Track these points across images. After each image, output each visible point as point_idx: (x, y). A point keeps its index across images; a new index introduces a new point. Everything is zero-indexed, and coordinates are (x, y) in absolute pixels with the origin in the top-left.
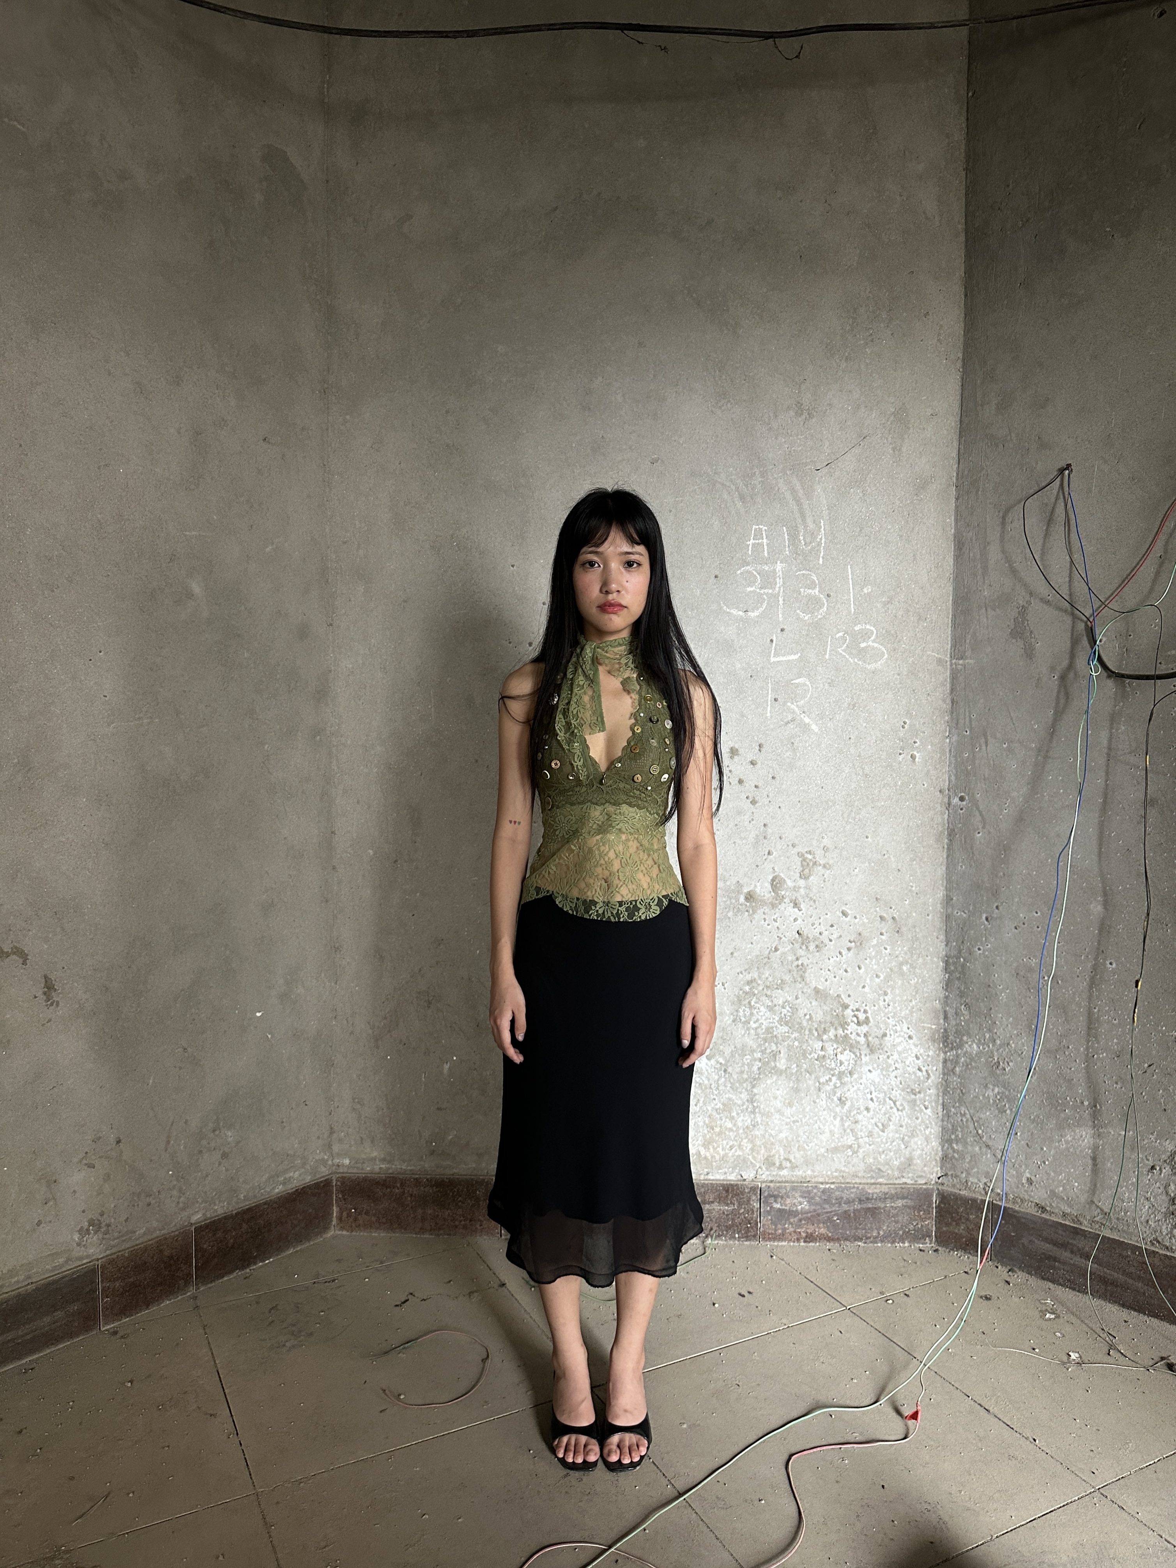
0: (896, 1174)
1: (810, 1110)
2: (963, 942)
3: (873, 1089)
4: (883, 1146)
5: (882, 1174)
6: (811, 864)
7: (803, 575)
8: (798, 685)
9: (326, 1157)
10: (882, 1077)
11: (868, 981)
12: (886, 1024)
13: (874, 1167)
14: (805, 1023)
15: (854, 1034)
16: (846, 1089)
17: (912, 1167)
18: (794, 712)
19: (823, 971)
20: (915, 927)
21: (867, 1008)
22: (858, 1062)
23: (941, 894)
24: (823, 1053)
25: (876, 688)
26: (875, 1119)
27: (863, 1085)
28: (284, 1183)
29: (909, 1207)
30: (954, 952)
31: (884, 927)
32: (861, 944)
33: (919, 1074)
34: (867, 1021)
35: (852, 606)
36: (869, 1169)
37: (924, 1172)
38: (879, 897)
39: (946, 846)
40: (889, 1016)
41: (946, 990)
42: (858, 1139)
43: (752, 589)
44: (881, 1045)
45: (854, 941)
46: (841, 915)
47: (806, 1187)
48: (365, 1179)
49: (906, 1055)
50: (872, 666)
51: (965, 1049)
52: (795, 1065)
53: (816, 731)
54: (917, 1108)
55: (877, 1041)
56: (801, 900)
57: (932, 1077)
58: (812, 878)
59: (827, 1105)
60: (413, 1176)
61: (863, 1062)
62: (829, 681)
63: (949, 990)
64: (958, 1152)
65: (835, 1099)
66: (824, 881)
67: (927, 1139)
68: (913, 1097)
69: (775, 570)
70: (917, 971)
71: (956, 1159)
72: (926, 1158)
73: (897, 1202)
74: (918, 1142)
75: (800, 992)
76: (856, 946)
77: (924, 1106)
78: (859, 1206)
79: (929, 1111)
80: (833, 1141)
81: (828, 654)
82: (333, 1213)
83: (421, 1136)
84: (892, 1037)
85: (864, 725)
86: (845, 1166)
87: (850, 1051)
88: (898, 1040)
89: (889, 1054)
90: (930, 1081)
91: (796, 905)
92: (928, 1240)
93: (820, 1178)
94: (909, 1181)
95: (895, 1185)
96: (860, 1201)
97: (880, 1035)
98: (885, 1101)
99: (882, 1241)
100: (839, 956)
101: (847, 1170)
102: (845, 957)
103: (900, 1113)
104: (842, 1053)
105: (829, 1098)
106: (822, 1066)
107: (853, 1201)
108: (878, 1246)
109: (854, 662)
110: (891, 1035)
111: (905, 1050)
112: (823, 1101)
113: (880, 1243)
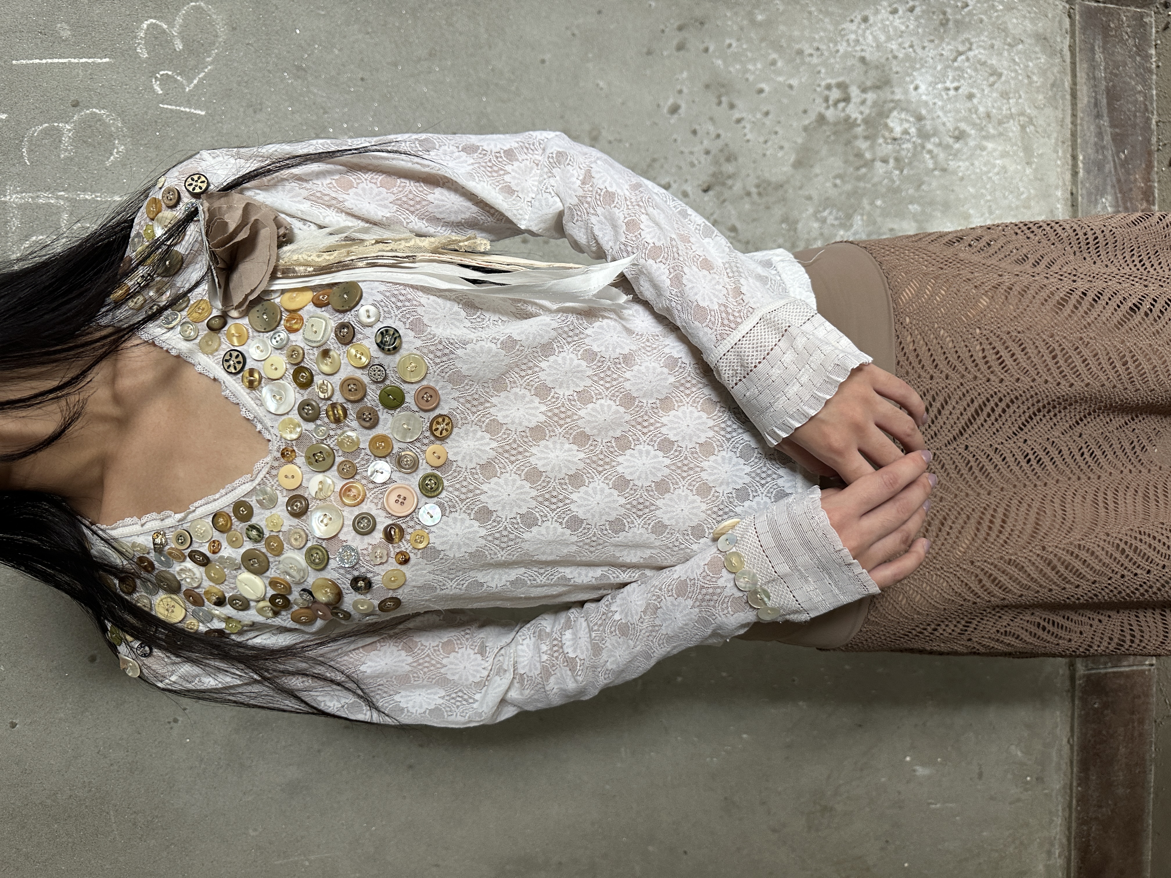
0: (1057, 60)
1: (974, 186)
3: (940, 86)
4: (1020, 78)
5: (1058, 82)
7: (30, 151)
10: (923, 70)
11: (781, 79)
12: (846, 55)
13: (1050, 93)
14: (848, 187)
15: (862, 108)
16: (941, 128)
17: (1048, 35)
19: (768, 153)
21: (823, 84)
22: (904, 105)
24: (892, 161)
26: (985, 87)
27: (936, 100)
29: (1105, 42)
31: (695, 45)
32: (723, 86)
33: (918, 10)
34: (842, 86)
35: (97, 60)
36: (1052, 101)
37: (1054, 17)
40: (833, 50)
42: (1011, 114)
44: (877, 67)
45: (719, 97)
46: (676, 116)
47: (1083, 198)
49: (891, 29)
52: (910, 207)
54: (967, 20)
55: (873, 73)
59: (967, 159)
61: (903, 98)
62: (250, 110)
65: (957, 146)
68: (951, 24)
69: (20, 207)
72: (1035, 13)
73: (1099, 60)
74: (1013, 23)
75: (801, 192)
76: (727, 94)
77: (963, 8)
78: (1106, 118)
80: (1015, 153)
83: (1019, 800)
84: (865, 48)
85: (336, 52)
86: (1049, 137)
87: (888, 117)
88: (870, 39)
89: (890, 56)
92: (1146, 20)
93: (1068, 176)
94: (1067, 42)
95: (1073, 63)
96: (1098, 116)
97: (863, 68)
98: (958, 69)
99: (1151, 88)
100: (743, 123)
101: (1055, 135)
102: (744, 115)
103: (974, 46)
104: (891, 131)
105: (956, 155)
106: (910, 163)
107: (1099, 127)
108: (1157, 95)
109: (211, 63)
110: (862, 50)
111: (884, 29)
112: (961, 166)
113: (1154, 92)
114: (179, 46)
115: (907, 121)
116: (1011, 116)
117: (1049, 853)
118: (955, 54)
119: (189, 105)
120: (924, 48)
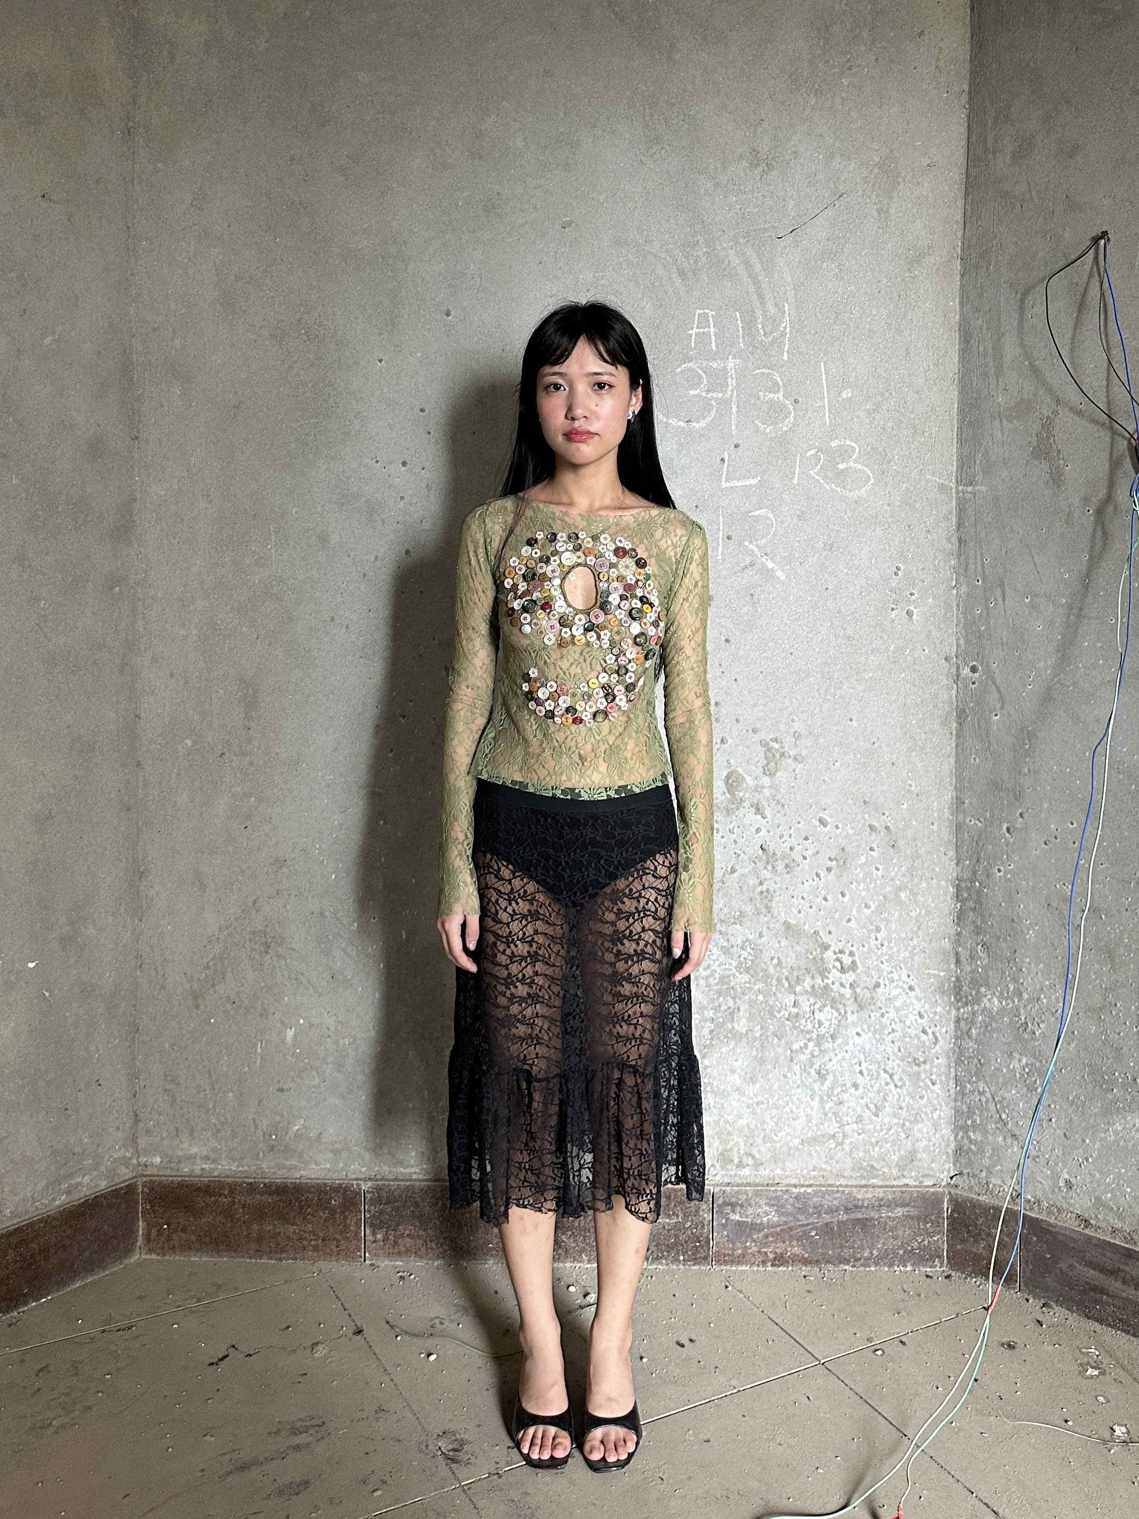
0: (895, 1172)
1: (779, 1087)
2: (978, 860)
3: (862, 1057)
4: (876, 1135)
5: (875, 1172)
6: (778, 756)
7: (763, 374)
8: (757, 519)
9: (128, 1155)
10: (874, 1042)
11: (854, 912)
12: (879, 970)
13: (865, 1164)
14: (771, 970)
15: (837, 984)
16: (827, 1058)
17: (915, 1163)
18: (753, 554)
19: (795, 900)
20: (915, 839)
21: (854, 949)
22: (843, 1022)
23: (949, 795)
24: (796, 1010)
25: (861, 523)
26: (865, 1099)
27: (850, 1053)
28: (69, 1192)
29: (912, 1218)
30: (967, 874)
31: (875, 840)
32: (844, 862)
33: (924, 1037)
34: (853, 966)
35: (827, 415)
36: (858, 1167)
37: (932, 1169)
38: (867, 800)
39: (954, 732)
40: (883, 959)
41: (958, 924)
42: (843, 1125)
43: (696, 392)
44: (873, 998)
45: (836, 859)
46: (818, 823)
47: (773, 1191)
48: (181, 1185)
49: (906, 1012)
50: (854, 494)
51: (983, 1005)
52: (759, 1027)
53: (783, 578)
54: (921, 1084)
55: (867, 994)
56: (765, 804)
57: (941, 1042)
58: (779, 774)
59: (802, 1081)
60: (246, 1180)
61: (849, 1022)
62: (799, 513)
63: (961, 924)
64: (976, 1143)
65: (813, 1072)
66: (796, 779)
67: (935, 1126)
68: (916, 1068)
69: (725, 368)
70: (920, 898)
71: (973, 1152)
72: (934, 1151)
73: (896, 1211)
74: (923, 1129)
75: (765, 928)
76: (838, 865)
77: (931, 1080)
78: (845, 1217)
79: (937, 1088)
80: (810, 1129)
81: (796, 479)
82: (138, 1230)
83: (256, 1127)
84: (888, 987)
85: (846, 570)
86: (826, 1162)
87: (832, 1007)
88: (895, 992)
89: (883, 1010)
90: (937, 1047)
91: (758, 810)
92: (937, 1262)
93: (793, 1179)
94: (911, 1182)
95: (893, 1187)
96: (847, 1209)
97: (871, 986)
98: (878, 1075)
99: (876, 1265)
100: (816, 880)
101: (829, 1168)
102: (823, 880)
103: (899, 1091)
104: (821, 1010)
105: (805, 1071)
107: (837, 1210)
108: (870, 1272)
109: (831, 487)
110: (885, 985)
111: (905, 1006)
112: (796, 1076)
113: (872, 1268)
114: (841, 466)
117: (207, 1158)
118: (890, 1071)
119: (801, 473)
120: (893, 1042)
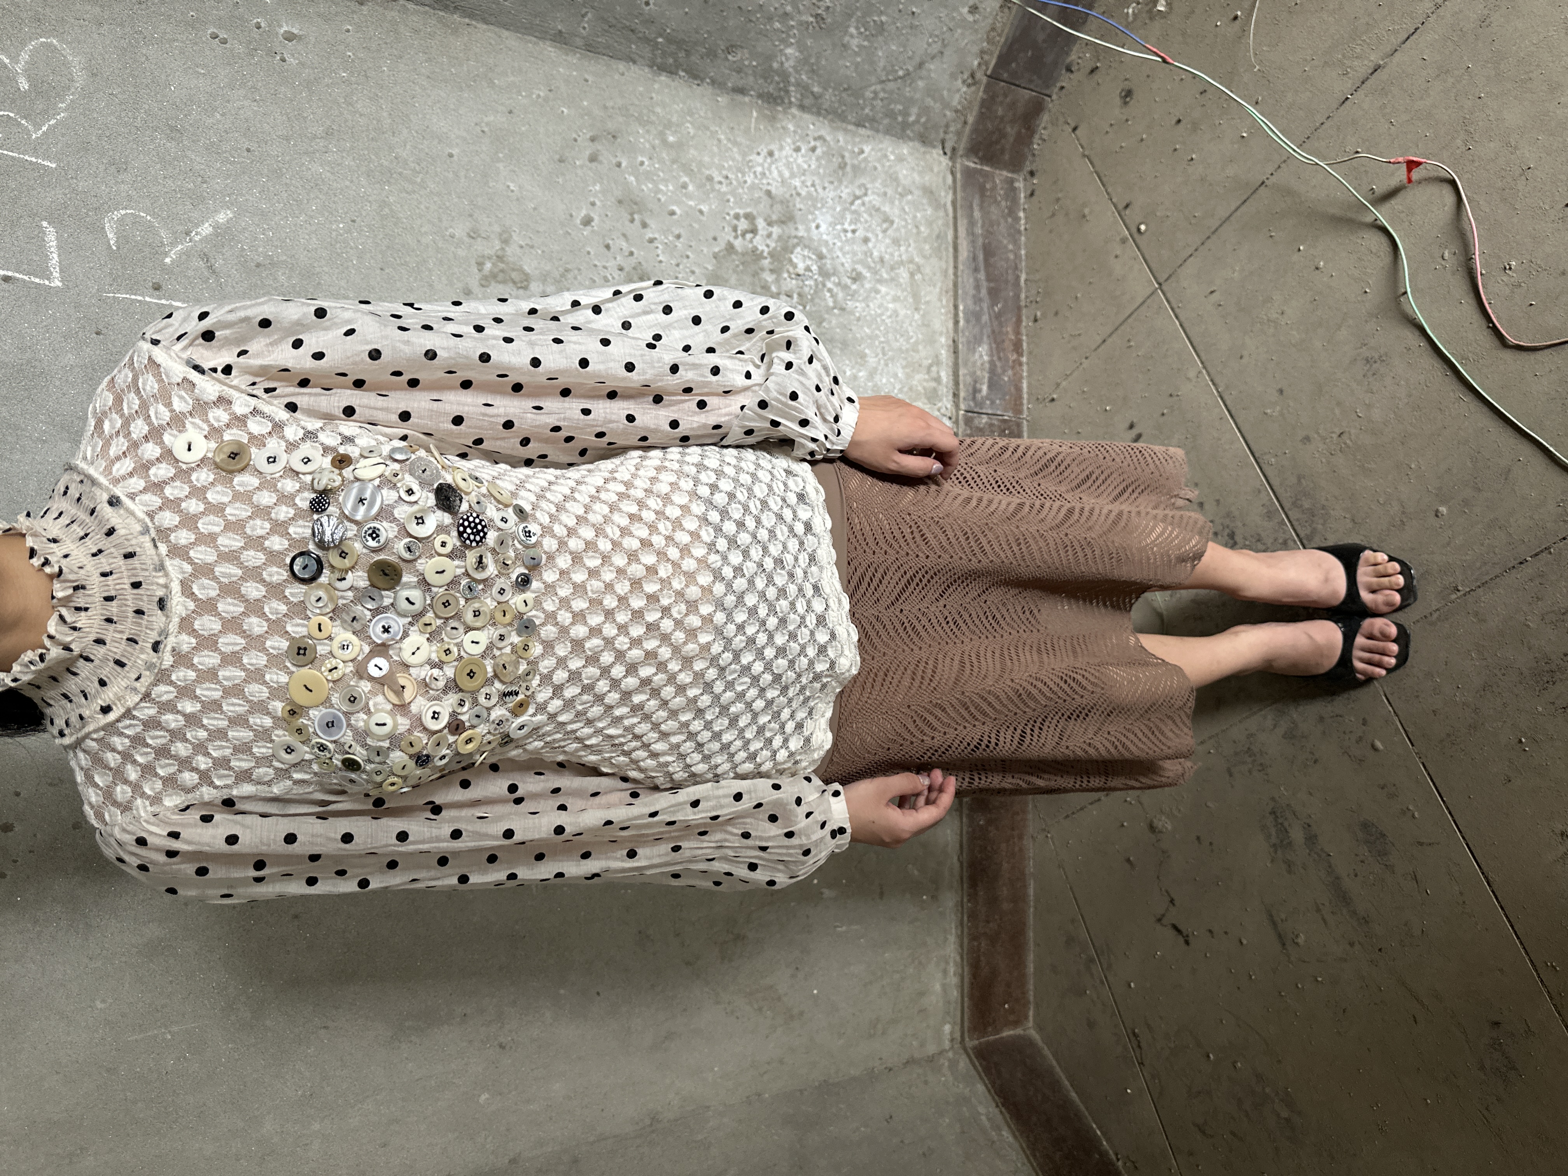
0: (941, 213)
1: (869, 327)
2: (632, 31)
3: (839, 227)
4: (909, 227)
5: (942, 234)
8: (123, 238)
9: (946, 1064)
10: (824, 210)
11: (691, 203)
12: (753, 187)
13: (935, 244)
15: (768, 242)
16: (841, 269)
17: (934, 190)
18: (187, 254)
20: (605, 107)
21: (732, 213)
22: (807, 242)
23: (550, 50)
24: (795, 296)
25: (132, 77)
26: (878, 232)
27: (836, 241)
28: (998, 1129)
29: (982, 202)
30: (647, 51)
31: (608, 158)
32: (636, 204)
33: (819, 151)
34: (749, 217)
36: (937, 251)
37: (939, 173)
38: (557, 157)
39: (467, 20)
40: (742, 180)
41: (702, 80)
44: (782, 202)
45: (632, 214)
46: (589, 228)
48: (972, 997)
49: (794, 166)
50: (79, 75)
51: (791, 70)
53: (230, 214)
54: (863, 165)
55: (778, 207)
57: (823, 132)
59: (863, 300)
60: (965, 921)
61: (805, 235)
62: (113, 169)
63: (702, 75)
64: (919, 116)
65: (854, 287)
66: (532, 247)
67: (900, 159)
68: (848, 169)
70: (674, 119)
71: (928, 120)
72: (922, 166)
73: (977, 217)
74: (903, 172)
76: (640, 212)
77: (859, 153)
78: (982, 272)
79: (867, 149)
80: (905, 299)
81: (46, 163)
82: (1010, 1036)
83: (916, 920)
84: (771, 181)
85: (217, 115)
86: (934, 286)
87: (792, 253)
88: (775, 173)
89: (794, 192)
90: (828, 138)
92: (1017, 185)
93: (951, 325)
94: (950, 197)
95: (955, 218)
96: (976, 270)
97: (770, 201)
98: (855, 212)
99: (1019, 248)
100: (656, 244)
101: (939, 285)
102: (657, 236)
103: (869, 192)
104: (795, 266)
105: (853, 295)
106: (812, 300)
107: (977, 280)
108: (1026, 255)
109: (66, 110)
110: (768, 184)
111: (788, 165)
112: (857, 306)
113: (1023, 252)
114: (24, 84)
115: (810, 258)
116: (902, 263)
117: (945, 972)
118: (852, 198)
119: (35, 152)
120: (824, 188)
